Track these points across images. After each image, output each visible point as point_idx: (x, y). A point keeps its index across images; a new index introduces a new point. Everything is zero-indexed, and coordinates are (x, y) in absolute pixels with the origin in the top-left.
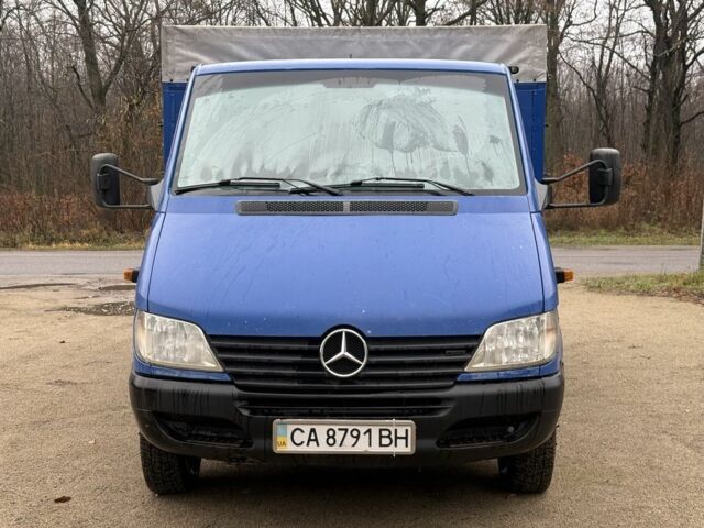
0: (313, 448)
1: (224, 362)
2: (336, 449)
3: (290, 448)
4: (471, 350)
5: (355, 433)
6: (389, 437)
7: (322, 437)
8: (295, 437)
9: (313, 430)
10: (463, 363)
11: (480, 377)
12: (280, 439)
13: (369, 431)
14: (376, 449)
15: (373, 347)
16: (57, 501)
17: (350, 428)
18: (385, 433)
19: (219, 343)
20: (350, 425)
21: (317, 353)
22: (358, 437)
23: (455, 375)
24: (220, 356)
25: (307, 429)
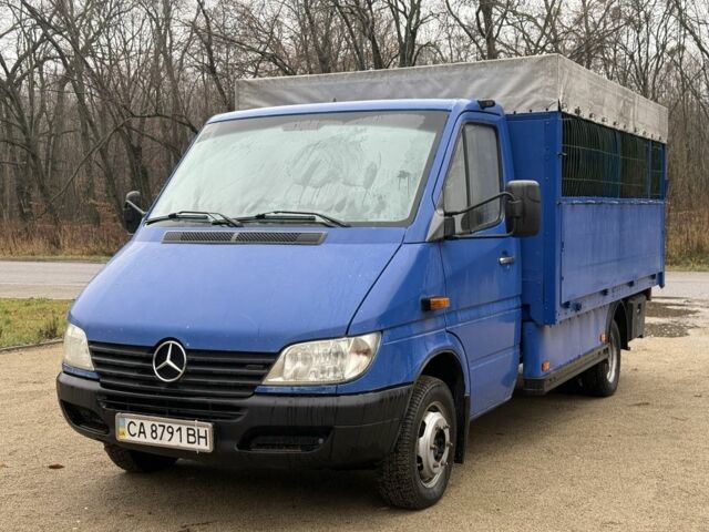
0: (141, 439)
1: (96, 363)
2: (157, 442)
3: (127, 438)
4: (268, 366)
5: (170, 430)
7: (148, 431)
8: (130, 429)
9: (142, 424)
10: (261, 377)
11: (274, 390)
12: (121, 430)
13: (180, 429)
14: (184, 445)
15: (190, 357)
16: (51, 467)
17: (167, 425)
18: (191, 432)
19: (94, 348)
20: (167, 422)
21: (151, 360)
22: (172, 433)
23: (254, 387)
24: (95, 358)
25: (138, 422)
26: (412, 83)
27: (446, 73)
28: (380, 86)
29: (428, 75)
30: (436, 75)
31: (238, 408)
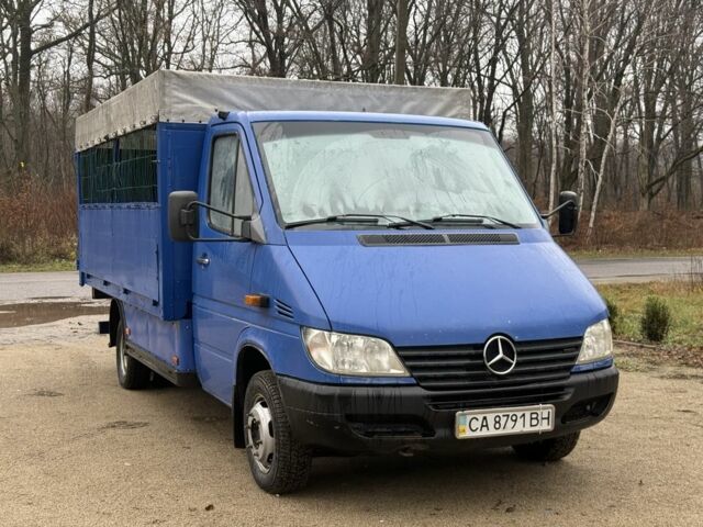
0: (485, 433)
1: (411, 369)
2: (501, 432)
3: (468, 434)
4: (578, 348)
5: (514, 418)
6: (536, 418)
7: (491, 422)
8: (473, 425)
9: (485, 418)
10: (574, 358)
11: (584, 368)
12: (461, 428)
13: (524, 415)
14: (528, 429)
15: (520, 349)
16: (207, 508)
17: (511, 414)
18: (534, 416)
19: (404, 353)
20: (510, 411)
21: (481, 356)
22: (516, 421)
23: (568, 369)
24: (407, 363)
25: (480, 417)
26: (353, 97)
27: (383, 93)
28: (324, 96)
29: (368, 91)
30: (375, 92)
31: (562, 388)
